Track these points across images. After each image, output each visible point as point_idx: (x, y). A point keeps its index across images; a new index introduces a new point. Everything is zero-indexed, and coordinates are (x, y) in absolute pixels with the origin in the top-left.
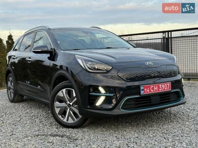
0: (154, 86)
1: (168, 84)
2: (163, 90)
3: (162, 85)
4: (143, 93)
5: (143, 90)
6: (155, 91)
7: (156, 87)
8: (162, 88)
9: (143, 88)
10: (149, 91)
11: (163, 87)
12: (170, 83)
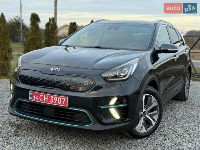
0: (43, 95)
1: (63, 98)
2: (55, 103)
3: (54, 97)
4: (32, 99)
5: (32, 96)
6: (44, 101)
7: (46, 97)
8: (54, 101)
9: (31, 94)
10: (37, 99)
11: (56, 100)
12: (66, 98)
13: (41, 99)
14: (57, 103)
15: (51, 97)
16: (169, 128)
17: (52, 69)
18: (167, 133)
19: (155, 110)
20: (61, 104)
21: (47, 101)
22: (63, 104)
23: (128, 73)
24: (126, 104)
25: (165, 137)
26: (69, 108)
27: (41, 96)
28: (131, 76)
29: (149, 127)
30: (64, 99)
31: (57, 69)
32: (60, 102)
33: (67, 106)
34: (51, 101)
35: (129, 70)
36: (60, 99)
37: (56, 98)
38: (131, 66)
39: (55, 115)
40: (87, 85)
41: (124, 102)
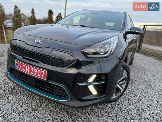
0: (26, 65)
1: (42, 71)
2: (35, 74)
3: (34, 69)
5: (17, 65)
6: (26, 71)
7: (28, 68)
8: (34, 73)
9: (17, 63)
10: (21, 68)
11: (36, 72)
13: (24, 69)
14: (37, 75)
15: (32, 68)
16: (129, 90)
17: (36, 41)
18: (129, 96)
19: (124, 80)
20: (41, 76)
21: (28, 72)
22: (42, 77)
23: (108, 50)
24: (105, 81)
25: (129, 101)
26: (48, 81)
27: (24, 66)
28: (112, 53)
29: (118, 93)
30: (43, 73)
31: (40, 41)
32: (39, 75)
33: (46, 80)
34: (31, 72)
35: (110, 47)
36: (39, 72)
37: (36, 71)
38: (112, 44)
39: (36, 85)
40: (67, 60)
41: (103, 79)
